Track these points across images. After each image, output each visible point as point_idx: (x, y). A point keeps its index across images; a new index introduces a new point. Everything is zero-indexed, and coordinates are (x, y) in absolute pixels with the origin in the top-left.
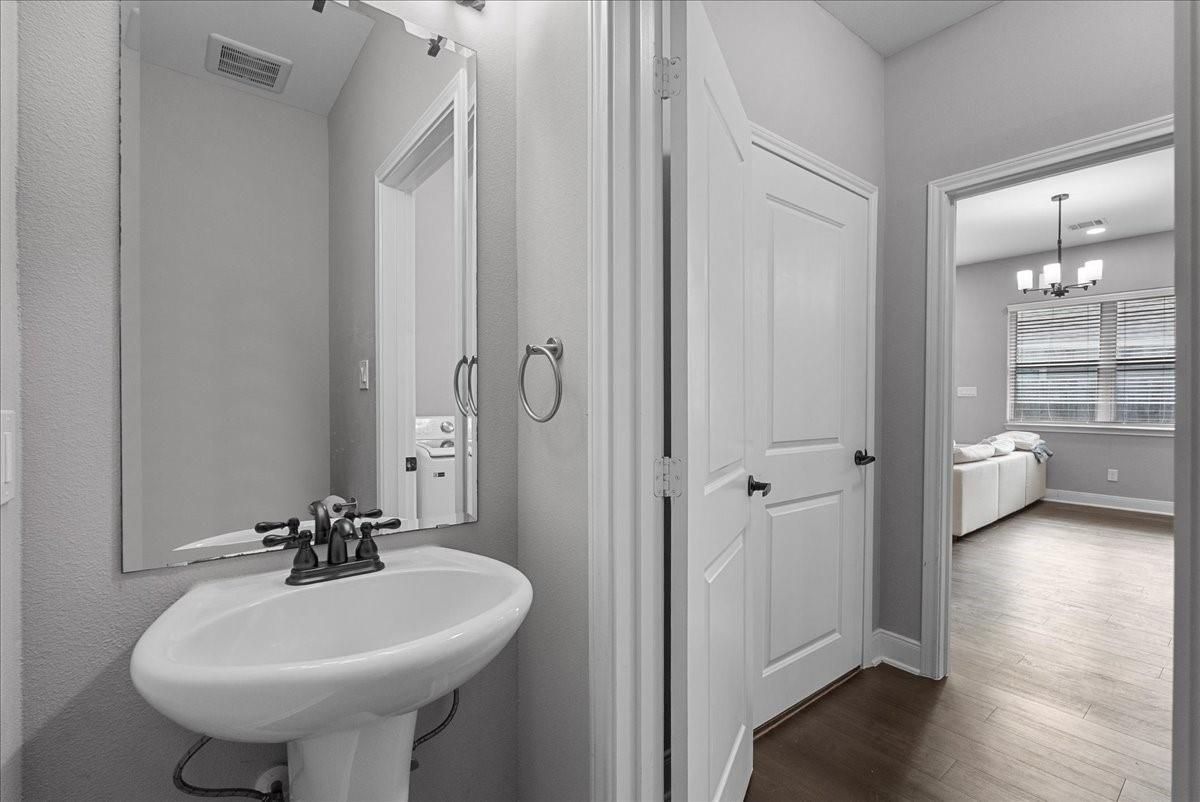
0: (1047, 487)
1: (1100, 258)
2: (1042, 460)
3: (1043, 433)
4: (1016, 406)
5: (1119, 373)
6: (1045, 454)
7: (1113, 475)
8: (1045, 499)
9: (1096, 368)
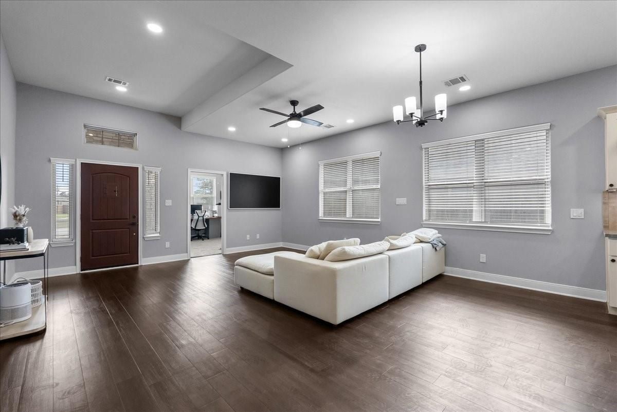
0: (445, 266)
1: (445, 93)
2: (438, 249)
3: (439, 229)
4: (429, 211)
5: (487, 188)
6: (440, 244)
7: (483, 258)
8: (445, 274)
9: (472, 185)
